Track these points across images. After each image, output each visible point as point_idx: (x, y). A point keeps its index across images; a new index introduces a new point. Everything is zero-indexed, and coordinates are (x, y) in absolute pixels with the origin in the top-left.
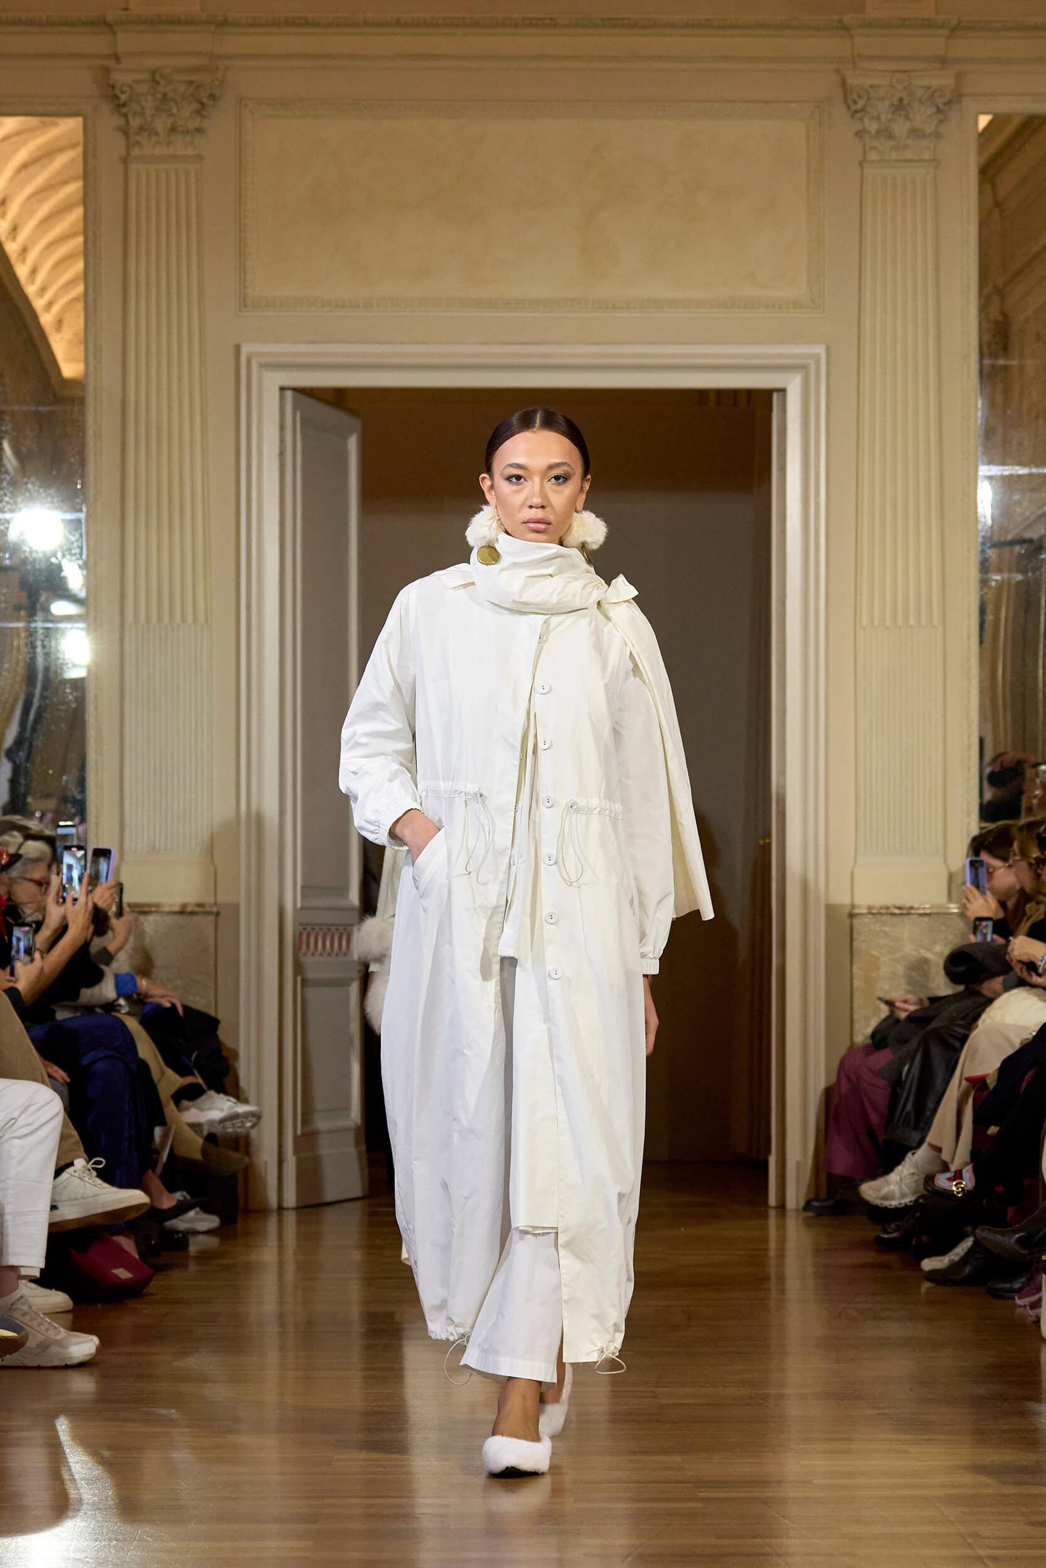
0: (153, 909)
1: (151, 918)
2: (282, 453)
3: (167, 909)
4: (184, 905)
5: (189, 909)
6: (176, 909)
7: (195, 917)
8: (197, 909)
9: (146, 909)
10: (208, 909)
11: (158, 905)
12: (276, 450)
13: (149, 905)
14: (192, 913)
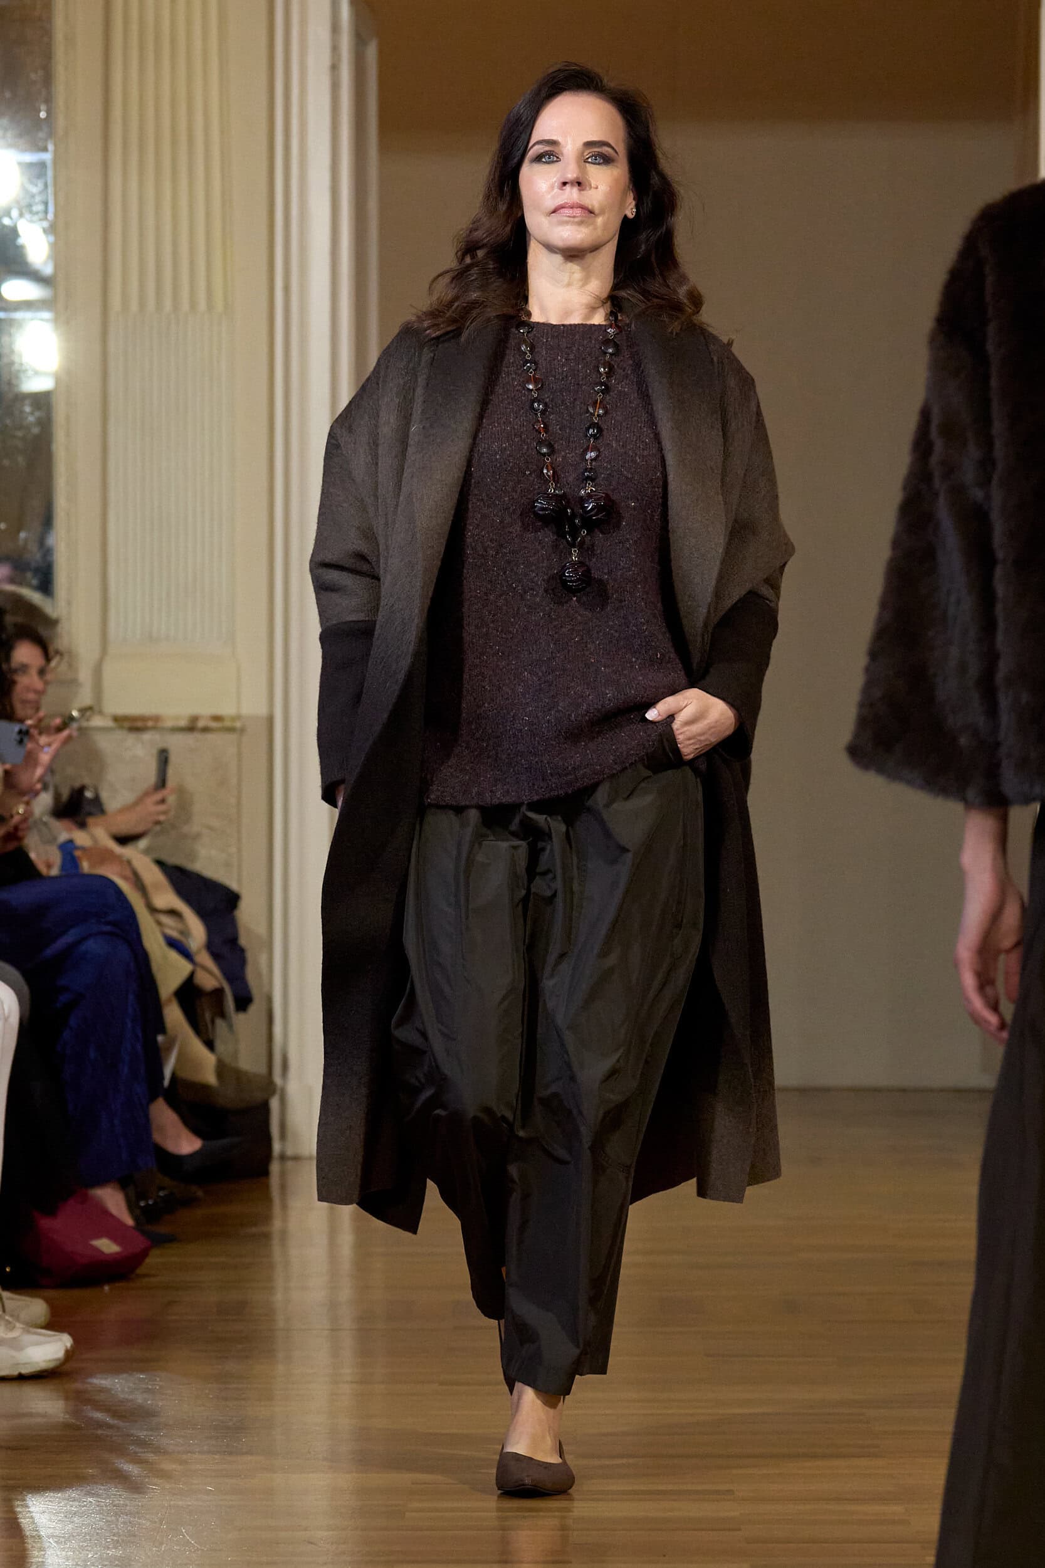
0: (150, 724)
1: (147, 736)
2: (334, 67)
3: (169, 724)
4: (194, 719)
5: (201, 724)
6: (183, 723)
7: (210, 736)
8: (214, 725)
9: (139, 724)
10: (228, 724)
11: (157, 718)
12: (326, 60)
13: (143, 719)
14: (206, 730)
